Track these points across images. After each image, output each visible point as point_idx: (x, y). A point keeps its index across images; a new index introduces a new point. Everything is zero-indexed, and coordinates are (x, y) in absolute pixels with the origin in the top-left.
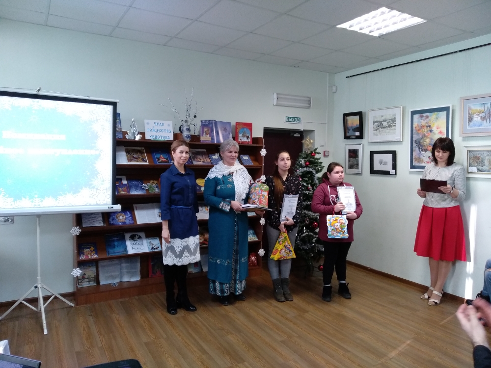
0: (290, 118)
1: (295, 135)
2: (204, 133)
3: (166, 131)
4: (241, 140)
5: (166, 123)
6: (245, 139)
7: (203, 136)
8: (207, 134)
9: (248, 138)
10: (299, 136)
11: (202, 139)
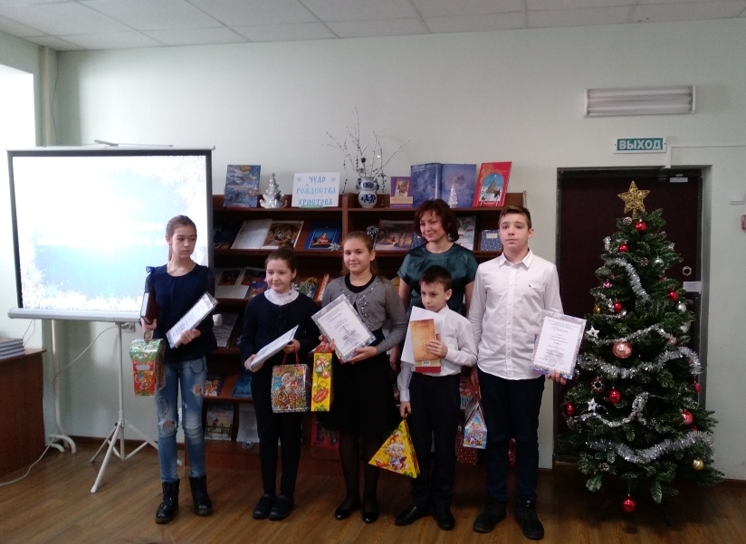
0: (632, 141)
1: (673, 180)
2: (397, 191)
3: (327, 191)
4: (483, 199)
5: (329, 175)
6: (492, 198)
7: (393, 195)
8: (402, 191)
9: (497, 194)
10: (685, 180)
11: (392, 201)
